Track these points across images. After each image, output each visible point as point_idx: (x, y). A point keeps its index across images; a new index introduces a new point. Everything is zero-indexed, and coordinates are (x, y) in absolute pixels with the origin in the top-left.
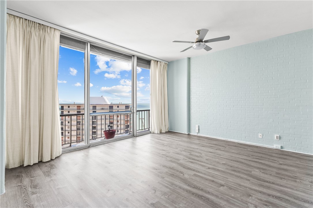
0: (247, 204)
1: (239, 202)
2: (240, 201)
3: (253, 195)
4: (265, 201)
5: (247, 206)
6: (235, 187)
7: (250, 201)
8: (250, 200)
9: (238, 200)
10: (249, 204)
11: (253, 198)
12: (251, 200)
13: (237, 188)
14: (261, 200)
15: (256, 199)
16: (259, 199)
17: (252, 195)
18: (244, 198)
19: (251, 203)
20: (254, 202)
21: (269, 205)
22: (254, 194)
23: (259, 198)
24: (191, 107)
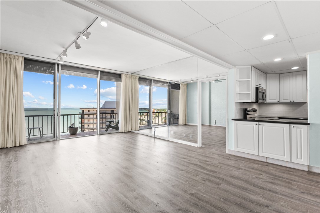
24: (211, 110)
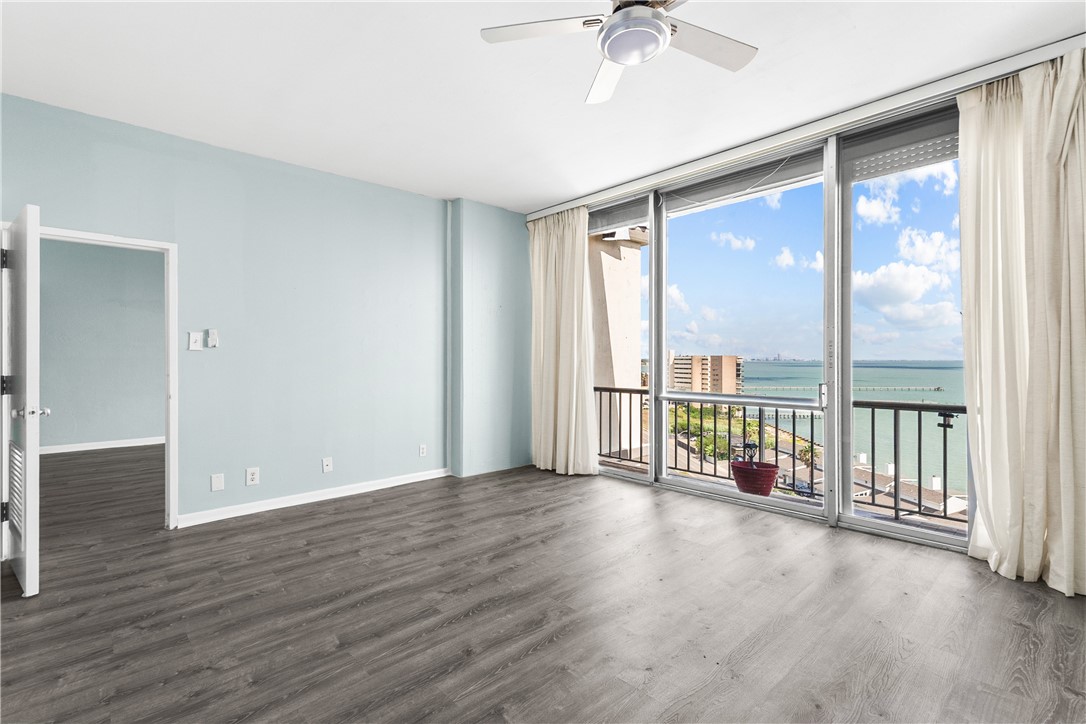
0: (241, 659)
1: (259, 648)
2: (262, 651)
3: (250, 691)
4: (208, 704)
5: (238, 656)
6: (314, 668)
7: (242, 672)
8: (246, 672)
9: (266, 650)
10: (236, 663)
11: (241, 684)
12: (243, 674)
13: (307, 671)
14: (220, 696)
15: (232, 686)
16: (227, 693)
17: (254, 688)
18: (260, 665)
19: (233, 668)
20: (231, 676)
21: (188, 701)
22: (250, 694)
23: (227, 699)
